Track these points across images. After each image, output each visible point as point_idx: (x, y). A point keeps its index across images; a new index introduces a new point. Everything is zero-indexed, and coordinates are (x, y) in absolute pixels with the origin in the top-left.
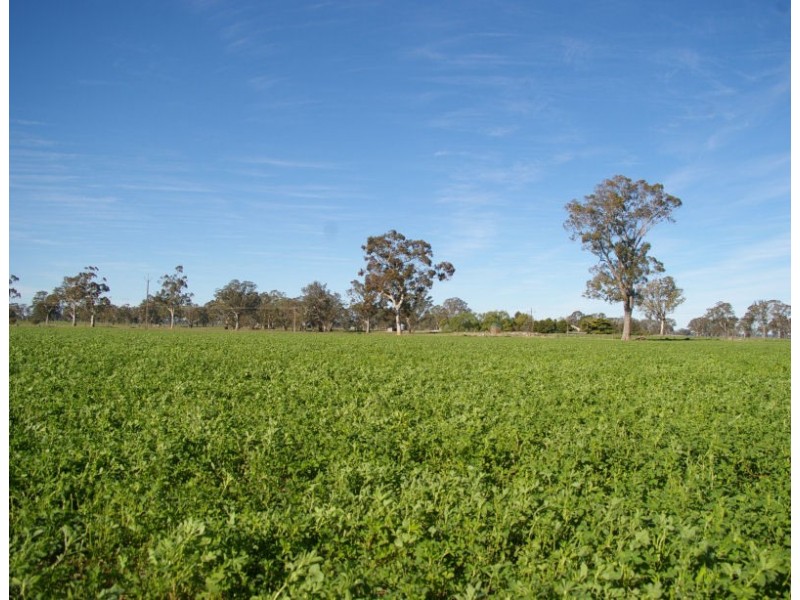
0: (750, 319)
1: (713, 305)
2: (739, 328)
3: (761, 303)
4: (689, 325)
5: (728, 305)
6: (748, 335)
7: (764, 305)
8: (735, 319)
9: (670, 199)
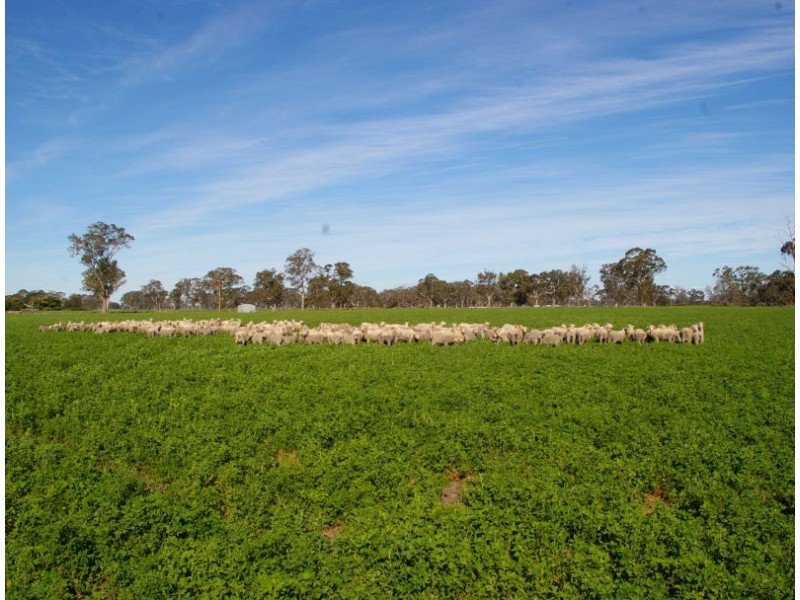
0: (177, 294)
1: (147, 283)
2: (169, 301)
3: (186, 280)
4: (122, 299)
5: (159, 283)
6: (178, 308)
7: (187, 283)
8: (164, 293)
9: (128, 236)
